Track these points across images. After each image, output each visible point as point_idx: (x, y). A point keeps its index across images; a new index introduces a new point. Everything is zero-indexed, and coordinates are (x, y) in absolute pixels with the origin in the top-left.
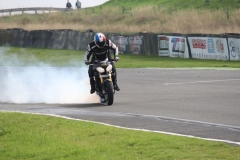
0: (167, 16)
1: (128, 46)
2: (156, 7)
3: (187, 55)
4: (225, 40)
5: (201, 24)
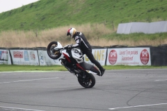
3: (10, 63)
4: (36, 51)
5: (18, 41)
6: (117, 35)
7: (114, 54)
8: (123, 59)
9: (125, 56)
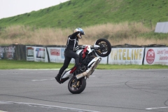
0: (31, 33)
1: (4, 54)
2: (23, 26)
3: (46, 60)
5: (56, 38)
6: (155, 34)
7: (151, 53)
8: (161, 59)
9: (163, 55)
